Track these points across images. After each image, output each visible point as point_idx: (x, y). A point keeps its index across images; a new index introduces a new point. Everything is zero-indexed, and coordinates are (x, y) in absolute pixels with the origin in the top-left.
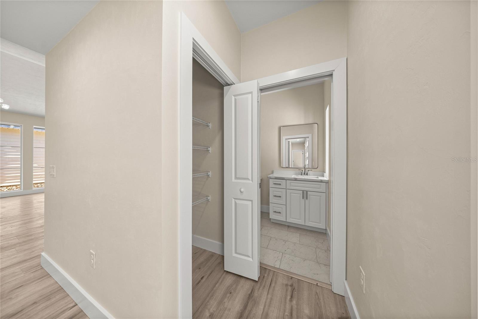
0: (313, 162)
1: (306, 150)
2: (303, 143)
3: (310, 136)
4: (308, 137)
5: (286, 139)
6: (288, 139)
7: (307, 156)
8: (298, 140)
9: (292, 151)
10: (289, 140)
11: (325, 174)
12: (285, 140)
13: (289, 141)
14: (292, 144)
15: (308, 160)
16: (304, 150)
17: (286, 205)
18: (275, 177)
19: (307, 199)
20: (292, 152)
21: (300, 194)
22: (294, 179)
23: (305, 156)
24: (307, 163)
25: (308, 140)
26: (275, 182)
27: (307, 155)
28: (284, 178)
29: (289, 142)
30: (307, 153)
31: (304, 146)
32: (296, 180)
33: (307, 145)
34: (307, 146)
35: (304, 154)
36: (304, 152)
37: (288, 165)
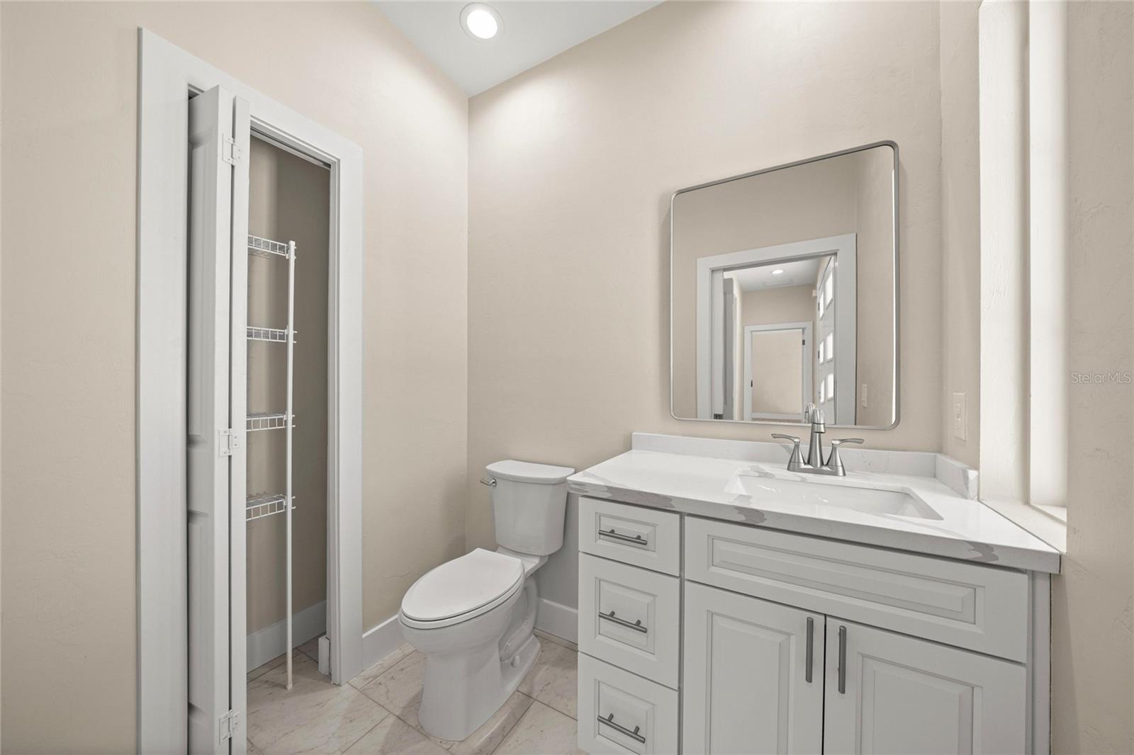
0: (864, 388)
1: (819, 324)
2: (805, 289)
3: (845, 244)
4: (835, 254)
5: (713, 271)
6: (726, 269)
7: (830, 355)
8: (778, 271)
9: (748, 329)
10: (727, 275)
11: (972, 474)
12: (708, 273)
13: (730, 280)
14: (745, 293)
15: (831, 378)
16: (808, 325)
17: (680, 690)
18: (610, 489)
19: (842, 689)
20: (747, 336)
21: (789, 635)
22: (741, 518)
23: (815, 354)
24: (828, 388)
25: (835, 268)
26: (607, 525)
27: (827, 349)
28: (667, 499)
29: (728, 284)
30: (830, 339)
31: (813, 302)
32: (752, 520)
33: (826, 293)
34: (828, 301)
35: (811, 344)
36: (809, 332)
37: (725, 403)
